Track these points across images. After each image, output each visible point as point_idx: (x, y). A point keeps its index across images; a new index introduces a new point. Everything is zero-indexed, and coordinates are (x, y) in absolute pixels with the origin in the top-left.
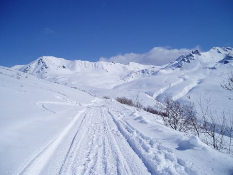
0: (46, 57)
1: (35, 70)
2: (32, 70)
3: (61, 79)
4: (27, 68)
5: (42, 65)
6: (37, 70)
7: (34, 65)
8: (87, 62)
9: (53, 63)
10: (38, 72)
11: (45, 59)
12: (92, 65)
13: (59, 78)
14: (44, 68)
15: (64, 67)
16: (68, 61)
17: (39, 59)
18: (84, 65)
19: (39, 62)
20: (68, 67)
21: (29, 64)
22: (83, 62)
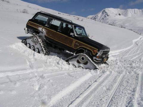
0: (107, 9)
1: (101, 17)
2: (99, 18)
3: (118, 23)
4: (96, 17)
5: (105, 14)
6: (102, 18)
7: (100, 15)
8: (136, 9)
9: (112, 12)
10: (103, 19)
11: (107, 10)
12: (140, 11)
13: (116, 22)
14: (106, 16)
15: (120, 15)
16: (122, 10)
17: (103, 10)
18: (133, 12)
19: (103, 13)
20: (123, 14)
21: (97, 14)
22: (134, 9)
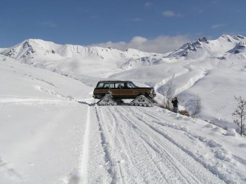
0: (32, 40)
1: (19, 54)
2: (16, 55)
3: (50, 66)
4: (11, 51)
5: (27, 48)
6: (22, 55)
7: (18, 48)
8: (80, 47)
9: (41, 47)
10: (24, 56)
11: (31, 42)
12: (86, 50)
13: (47, 64)
14: (30, 52)
15: (53, 52)
16: (58, 45)
17: (24, 42)
18: (76, 50)
19: (24, 46)
20: (58, 52)
21: (12, 48)
22: (75, 46)
